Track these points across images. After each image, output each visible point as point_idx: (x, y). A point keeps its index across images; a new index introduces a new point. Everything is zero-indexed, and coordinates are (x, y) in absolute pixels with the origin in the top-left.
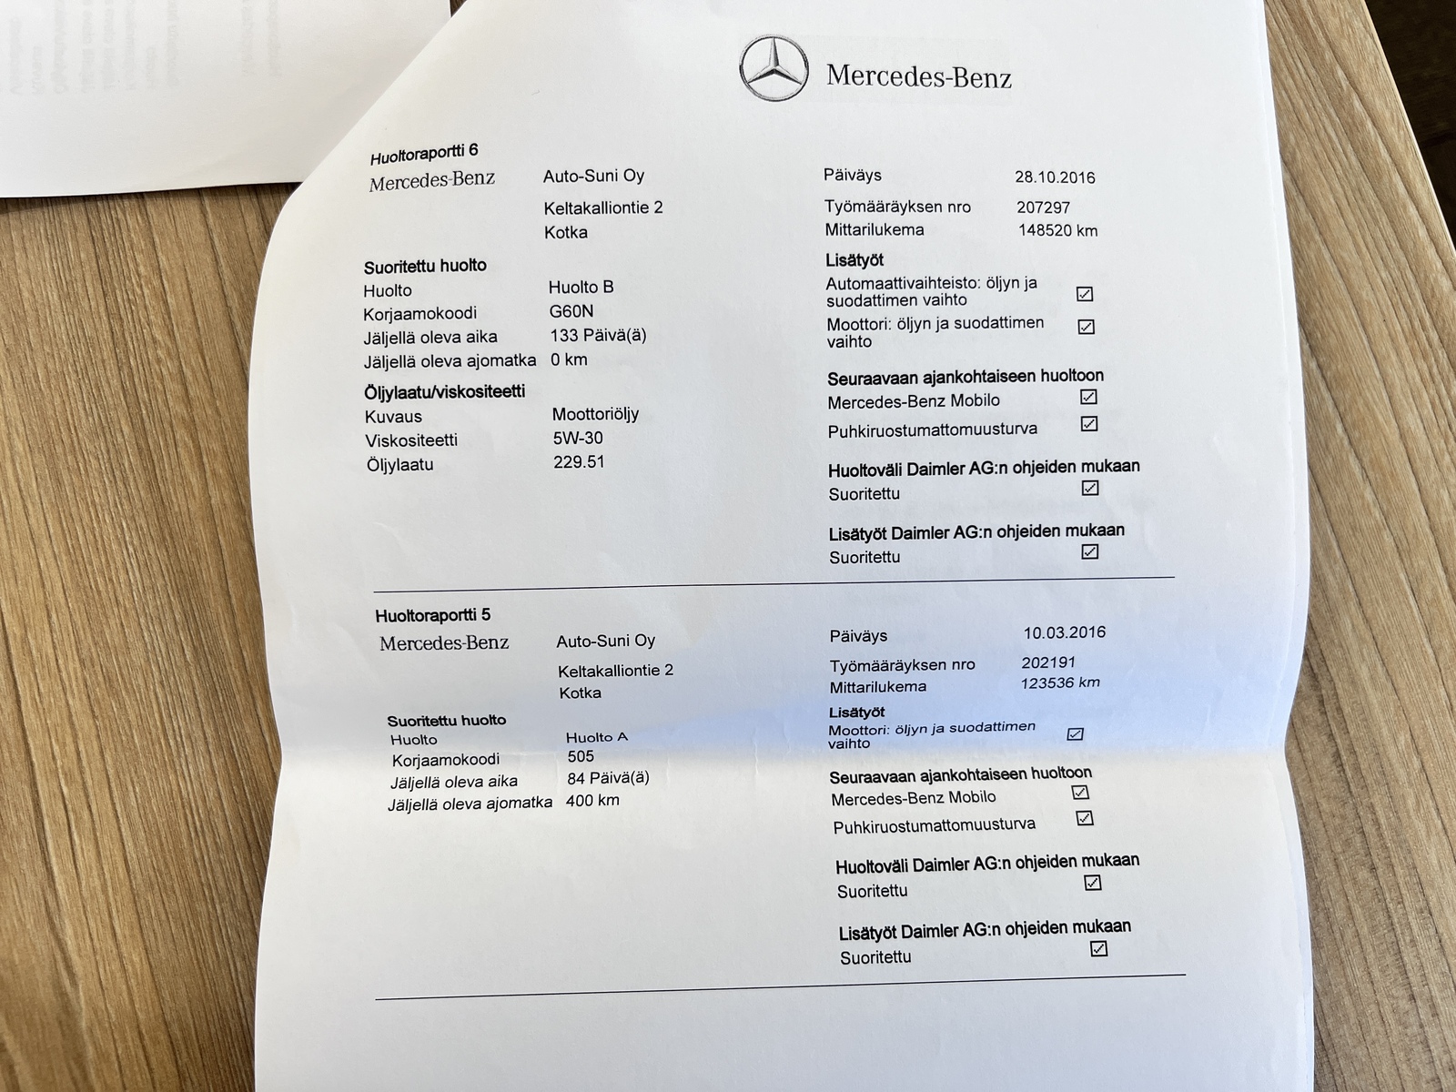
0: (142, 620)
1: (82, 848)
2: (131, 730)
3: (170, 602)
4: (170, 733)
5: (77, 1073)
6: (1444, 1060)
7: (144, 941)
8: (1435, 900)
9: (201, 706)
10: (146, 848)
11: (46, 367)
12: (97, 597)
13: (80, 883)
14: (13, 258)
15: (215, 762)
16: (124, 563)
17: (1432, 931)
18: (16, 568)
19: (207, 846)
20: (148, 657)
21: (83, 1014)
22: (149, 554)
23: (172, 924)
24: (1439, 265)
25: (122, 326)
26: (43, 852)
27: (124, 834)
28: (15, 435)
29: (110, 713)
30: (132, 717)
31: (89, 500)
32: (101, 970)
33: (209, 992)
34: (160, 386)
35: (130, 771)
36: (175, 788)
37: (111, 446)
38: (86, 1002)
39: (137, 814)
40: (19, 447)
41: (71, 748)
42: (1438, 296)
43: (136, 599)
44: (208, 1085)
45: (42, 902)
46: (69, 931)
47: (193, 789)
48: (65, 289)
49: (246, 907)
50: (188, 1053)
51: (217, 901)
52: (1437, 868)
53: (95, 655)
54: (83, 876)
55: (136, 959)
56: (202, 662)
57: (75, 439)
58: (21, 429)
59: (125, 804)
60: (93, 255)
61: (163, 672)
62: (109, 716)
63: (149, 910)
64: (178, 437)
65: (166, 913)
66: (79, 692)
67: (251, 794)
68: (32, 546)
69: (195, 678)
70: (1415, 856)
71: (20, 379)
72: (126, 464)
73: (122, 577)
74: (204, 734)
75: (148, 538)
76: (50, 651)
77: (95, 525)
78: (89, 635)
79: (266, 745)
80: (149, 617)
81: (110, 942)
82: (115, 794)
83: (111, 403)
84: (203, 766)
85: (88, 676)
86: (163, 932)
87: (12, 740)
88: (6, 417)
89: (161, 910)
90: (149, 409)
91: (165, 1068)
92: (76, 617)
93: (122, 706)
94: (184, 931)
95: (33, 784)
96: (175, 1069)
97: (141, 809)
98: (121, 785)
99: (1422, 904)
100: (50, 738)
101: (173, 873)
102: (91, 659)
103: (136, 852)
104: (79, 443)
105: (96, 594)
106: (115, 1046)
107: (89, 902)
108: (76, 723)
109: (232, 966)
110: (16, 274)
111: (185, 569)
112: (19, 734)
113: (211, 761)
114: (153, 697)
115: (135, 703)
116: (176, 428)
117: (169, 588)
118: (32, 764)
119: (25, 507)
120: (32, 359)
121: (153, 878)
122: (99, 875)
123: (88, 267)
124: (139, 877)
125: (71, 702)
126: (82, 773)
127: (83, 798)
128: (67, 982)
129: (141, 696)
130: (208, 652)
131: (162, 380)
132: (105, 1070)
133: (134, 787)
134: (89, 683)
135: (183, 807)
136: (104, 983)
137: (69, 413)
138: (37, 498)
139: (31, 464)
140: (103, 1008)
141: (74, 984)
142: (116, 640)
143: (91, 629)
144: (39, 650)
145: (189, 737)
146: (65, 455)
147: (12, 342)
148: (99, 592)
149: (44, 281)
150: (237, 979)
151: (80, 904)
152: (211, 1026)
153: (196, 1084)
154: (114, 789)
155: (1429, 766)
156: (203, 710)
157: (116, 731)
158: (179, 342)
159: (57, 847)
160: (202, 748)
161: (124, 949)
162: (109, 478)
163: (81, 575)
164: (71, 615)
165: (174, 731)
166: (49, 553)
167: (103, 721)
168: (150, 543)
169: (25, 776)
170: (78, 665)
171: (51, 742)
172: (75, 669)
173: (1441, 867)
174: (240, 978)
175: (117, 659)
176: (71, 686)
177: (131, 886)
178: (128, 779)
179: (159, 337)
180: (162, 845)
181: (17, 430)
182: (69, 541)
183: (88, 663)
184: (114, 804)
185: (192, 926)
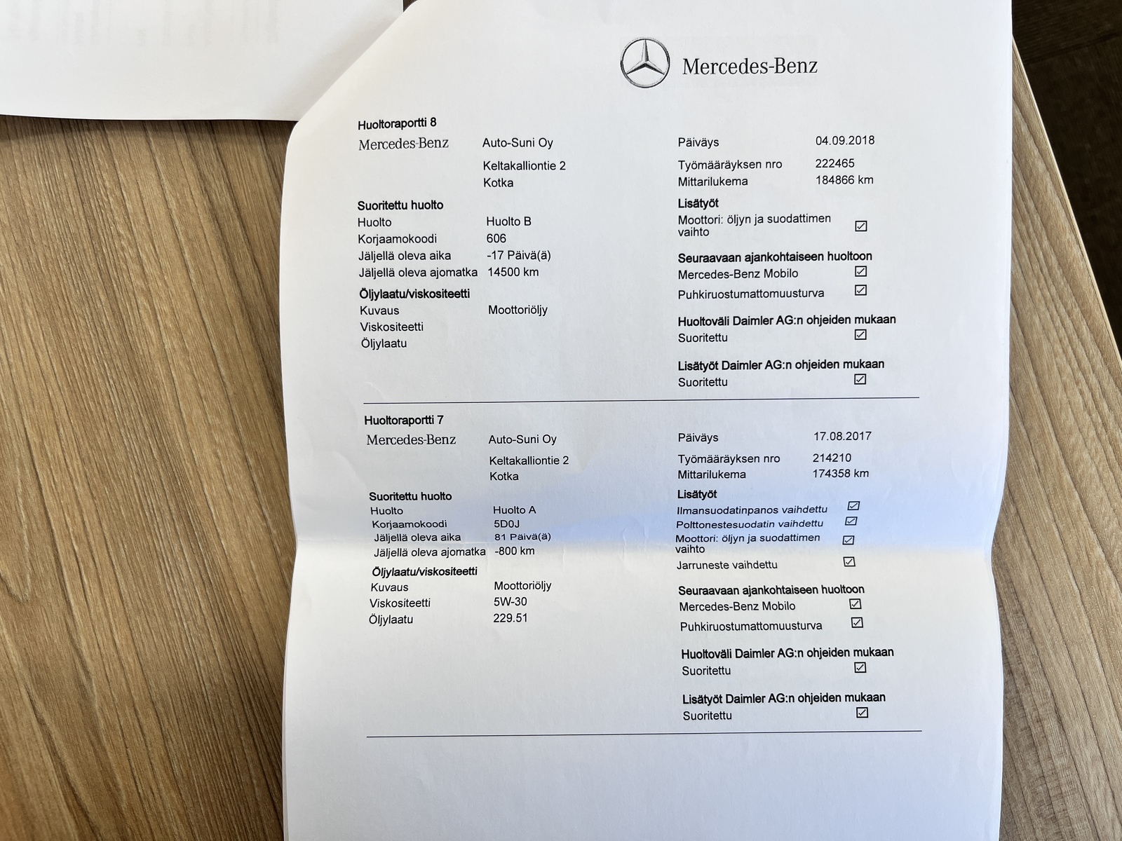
0: (122, 431)
1: (90, 587)
2: (119, 507)
3: (141, 418)
4: (146, 507)
5: (93, 738)
6: (1034, 716)
7: (136, 648)
8: (1026, 604)
9: (165, 488)
10: (134, 586)
11: (45, 256)
12: (90, 415)
13: (89, 611)
14: (17, 178)
15: (177, 527)
16: (107, 392)
17: (1025, 626)
18: (33, 397)
19: (175, 583)
20: (128, 456)
21: (96, 699)
22: (124, 385)
23: (154, 636)
24: (1036, 152)
25: (96, 225)
26: (63, 590)
27: (118, 577)
28: (26, 305)
29: (104, 495)
30: (119, 497)
31: (80, 348)
32: (107, 669)
33: (182, 680)
34: (125, 267)
35: (120, 534)
36: (151, 544)
37: (93, 309)
38: (97, 691)
39: (126, 563)
40: (30, 312)
41: (78, 519)
42: (1035, 175)
43: (117, 416)
44: (183, 743)
45: (64, 624)
46: (84, 643)
47: (163, 545)
48: (55, 200)
49: (204, 624)
50: (169, 722)
51: (184, 620)
52: (1028, 582)
53: (91, 455)
54: (91, 606)
55: (130, 660)
56: (165, 459)
57: (68, 306)
58: (30, 300)
59: (118, 556)
60: (73, 175)
61: (139, 466)
62: (103, 497)
63: (138, 627)
64: (139, 302)
65: (150, 628)
66: (82, 481)
67: (203, 547)
68: (43, 381)
69: (160, 470)
70: (1012, 574)
71: (27, 264)
72: (105, 323)
73: (107, 401)
74: (169, 508)
75: (123, 373)
76: (60, 453)
77: (86, 366)
78: (86, 442)
79: (212, 514)
80: (126, 429)
81: (113, 650)
82: (111, 549)
83: (92, 279)
84: (170, 529)
85: (87, 470)
86: (148, 641)
87: (37, 514)
88: (19, 292)
89: (146, 627)
90: (118, 282)
91: (154, 733)
92: (77, 430)
93: (112, 490)
94: (163, 640)
95: (54, 544)
96: (160, 734)
97: (129, 559)
98: (115, 543)
99: (1017, 607)
100: (64, 513)
101: (153, 602)
102: (89, 458)
103: (127, 588)
104: (71, 309)
105: (89, 413)
106: (119, 720)
107: (96, 623)
108: (81, 502)
109: (196, 663)
110: (20, 189)
111: (150, 395)
112: (42, 511)
113: (175, 525)
114: (132, 482)
115: (120, 488)
116: (137, 296)
117: (139, 408)
118: (52, 531)
119: (36, 354)
120: (35, 251)
121: (140, 606)
122: (102, 605)
123: (69, 183)
124: (130, 605)
125: (76, 488)
126: (87, 536)
127: (89, 554)
128: (84, 678)
129: (124, 483)
130: (168, 452)
131: (126, 263)
132: (112, 736)
133: (123, 545)
134: (88, 474)
135: (158, 557)
136: (109, 677)
137: (62, 287)
138: (44, 347)
139: (38, 323)
140: (110, 694)
141: (89, 678)
142: (105, 444)
143: (87, 438)
144: (52, 453)
145: (159, 510)
146: (62, 317)
147: (20, 238)
148: (91, 412)
149: (40, 194)
150: (201, 671)
151: (90, 625)
152: (184, 704)
153: (175, 743)
154: (110, 547)
155: (1022, 511)
156: (167, 491)
157: (108, 507)
158: (136, 235)
159: (73, 587)
160: (168, 517)
161: (122, 654)
162: (93, 333)
163: (78, 400)
164: (73, 429)
165: (148, 506)
166: (55, 386)
167: (100, 501)
168: (124, 377)
169: (48, 539)
170: (80, 463)
171: (64, 516)
172: (78, 465)
173: (1031, 582)
174: (202, 671)
175: (106, 458)
176: (76, 477)
177: (125, 612)
178: (119, 540)
179: (122, 232)
180: (144, 583)
181: (27, 301)
182: (68, 377)
183: (87, 461)
184: (110, 557)
185: (168, 637)
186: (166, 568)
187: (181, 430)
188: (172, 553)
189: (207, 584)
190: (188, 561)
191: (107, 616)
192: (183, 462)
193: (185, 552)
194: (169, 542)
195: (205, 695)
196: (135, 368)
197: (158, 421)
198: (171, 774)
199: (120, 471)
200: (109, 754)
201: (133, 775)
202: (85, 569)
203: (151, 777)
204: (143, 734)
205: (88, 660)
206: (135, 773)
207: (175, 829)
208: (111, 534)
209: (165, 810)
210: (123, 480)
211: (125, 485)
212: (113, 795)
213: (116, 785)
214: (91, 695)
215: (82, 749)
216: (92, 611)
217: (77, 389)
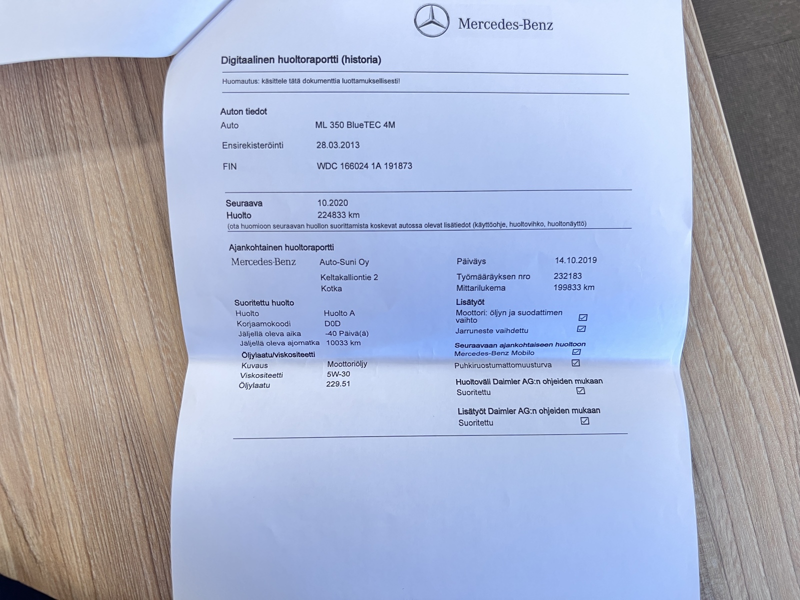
186: (73, 321)
187: (90, 225)
188: (78, 311)
189: (101, 334)
190: (89, 317)
191: (30, 352)
192: (90, 247)
193: (87, 311)
194: (77, 303)
195: (95, 411)
196: (61, 180)
197: (75, 218)
198: (67, 466)
199: (46, 251)
200: (25, 449)
201: (41, 465)
202: (17, 318)
203: (53, 468)
204: (50, 436)
205: (15, 383)
206: (42, 464)
207: (67, 506)
208: (37, 295)
209: (61, 491)
210: (48, 258)
211: (49, 261)
212: (25, 478)
213: (28, 472)
214: (15, 407)
215: (6, 445)
216: (20, 348)
217: (20, 192)
